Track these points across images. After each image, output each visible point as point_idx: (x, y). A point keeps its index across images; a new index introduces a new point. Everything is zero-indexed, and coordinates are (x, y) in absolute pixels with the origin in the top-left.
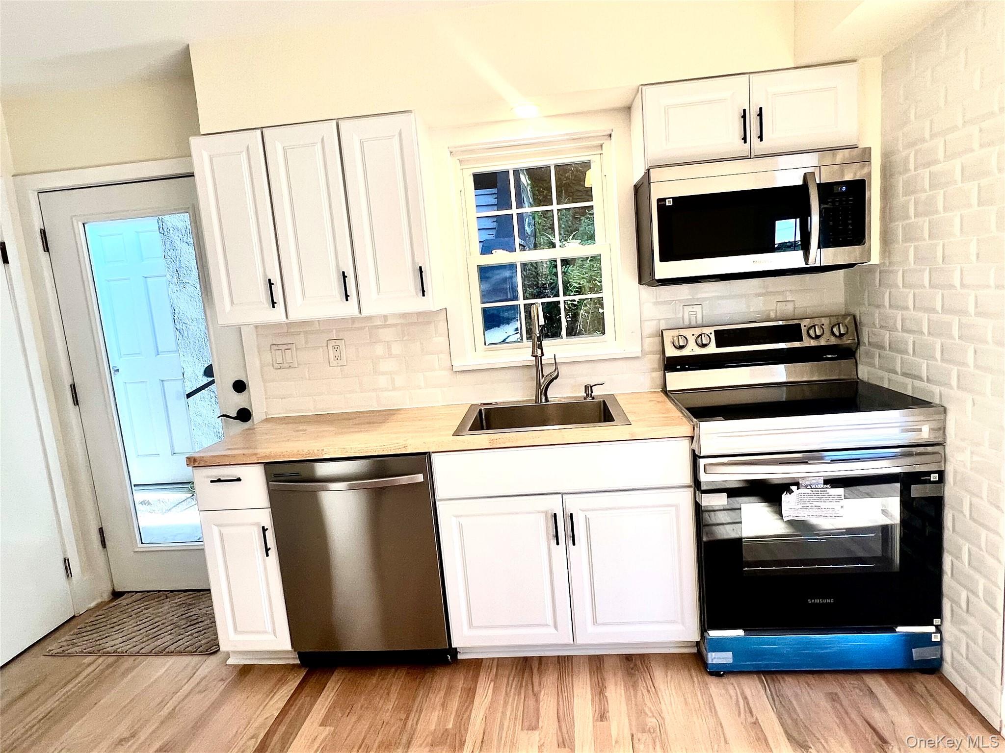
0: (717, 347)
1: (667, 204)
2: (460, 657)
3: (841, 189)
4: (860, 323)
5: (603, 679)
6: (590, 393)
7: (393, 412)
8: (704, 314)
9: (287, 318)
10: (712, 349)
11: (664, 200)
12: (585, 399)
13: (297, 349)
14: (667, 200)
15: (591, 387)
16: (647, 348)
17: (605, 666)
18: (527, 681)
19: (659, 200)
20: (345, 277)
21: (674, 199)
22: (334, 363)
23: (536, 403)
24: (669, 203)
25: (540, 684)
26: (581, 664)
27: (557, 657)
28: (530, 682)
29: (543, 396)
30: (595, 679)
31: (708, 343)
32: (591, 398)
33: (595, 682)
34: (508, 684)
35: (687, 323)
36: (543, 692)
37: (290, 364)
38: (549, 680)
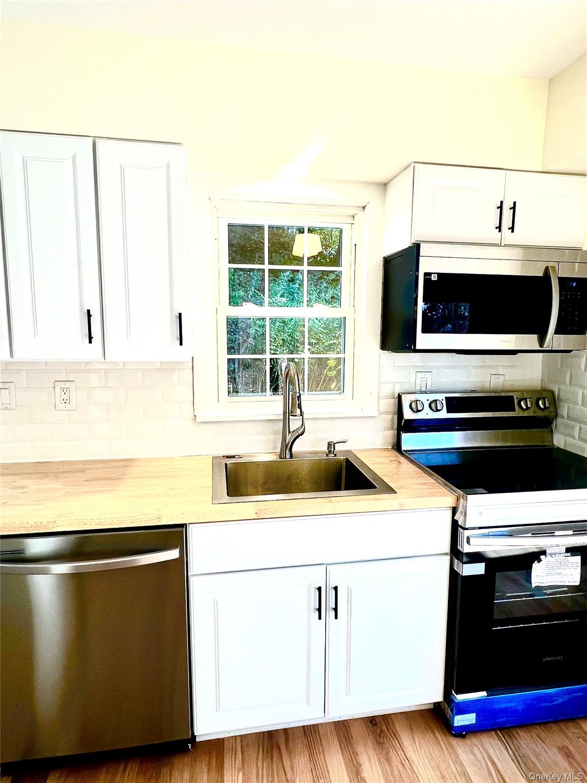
0: (447, 413)
1: (432, 279)
2: (198, 740)
3: (573, 284)
4: (558, 398)
5: (356, 754)
6: (332, 450)
7: (127, 463)
8: (433, 381)
9: (12, 355)
10: (444, 414)
11: (430, 274)
12: (327, 455)
13: (16, 388)
14: (433, 275)
15: (334, 444)
16: (382, 409)
17: (353, 734)
18: (277, 766)
19: (426, 274)
20: (89, 316)
21: (439, 274)
22: (61, 405)
23: (281, 458)
24: (434, 278)
25: (292, 769)
26: (329, 734)
27: (302, 728)
28: (280, 766)
29: (287, 451)
30: (347, 756)
31: (440, 409)
32: (333, 455)
33: (349, 759)
34: (258, 774)
35: (418, 388)
36: (298, 780)
37: (6, 406)
38: (300, 762)
